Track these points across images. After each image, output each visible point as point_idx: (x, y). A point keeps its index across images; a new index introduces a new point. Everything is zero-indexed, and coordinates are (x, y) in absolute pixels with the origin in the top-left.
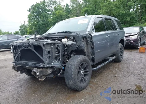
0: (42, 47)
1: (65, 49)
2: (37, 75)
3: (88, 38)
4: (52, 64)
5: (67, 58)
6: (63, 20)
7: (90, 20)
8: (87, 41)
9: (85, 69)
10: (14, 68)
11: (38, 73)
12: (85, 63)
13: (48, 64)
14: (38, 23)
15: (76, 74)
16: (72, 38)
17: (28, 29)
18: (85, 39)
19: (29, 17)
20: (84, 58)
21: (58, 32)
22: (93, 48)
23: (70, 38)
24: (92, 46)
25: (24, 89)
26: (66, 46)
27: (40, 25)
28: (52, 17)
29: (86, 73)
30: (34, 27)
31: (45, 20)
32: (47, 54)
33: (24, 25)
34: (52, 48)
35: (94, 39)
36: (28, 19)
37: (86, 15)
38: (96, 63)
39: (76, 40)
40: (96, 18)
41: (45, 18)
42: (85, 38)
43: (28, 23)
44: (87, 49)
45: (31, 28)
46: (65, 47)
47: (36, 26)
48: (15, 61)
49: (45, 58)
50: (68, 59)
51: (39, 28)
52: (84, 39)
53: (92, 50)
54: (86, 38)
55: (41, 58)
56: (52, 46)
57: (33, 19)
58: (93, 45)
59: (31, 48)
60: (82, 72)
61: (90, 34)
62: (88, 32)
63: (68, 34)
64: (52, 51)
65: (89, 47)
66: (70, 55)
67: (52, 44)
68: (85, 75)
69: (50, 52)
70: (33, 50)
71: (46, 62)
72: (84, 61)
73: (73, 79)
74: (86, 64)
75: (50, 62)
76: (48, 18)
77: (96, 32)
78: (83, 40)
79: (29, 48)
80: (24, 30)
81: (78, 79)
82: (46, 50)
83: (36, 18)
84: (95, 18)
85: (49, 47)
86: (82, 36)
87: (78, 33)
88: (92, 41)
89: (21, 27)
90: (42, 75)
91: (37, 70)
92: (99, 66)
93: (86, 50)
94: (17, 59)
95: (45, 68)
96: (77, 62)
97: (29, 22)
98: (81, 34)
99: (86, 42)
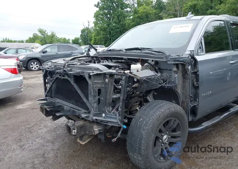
0: (88, 79)
1: (134, 86)
2: (73, 134)
3: (189, 66)
4: (104, 115)
5: (137, 102)
6: (150, 22)
7: (197, 26)
8: (185, 72)
9: (174, 131)
10: (42, 109)
11: (76, 131)
12: (173, 119)
13: (95, 115)
14: (108, 25)
15: (151, 143)
16: (153, 63)
17: (93, 35)
18: (180, 67)
19: (96, 16)
20: (173, 110)
21: (127, 48)
22: (196, 88)
23: (149, 62)
24: (195, 83)
25: (57, 148)
26: (135, 80)
27: (112, 30)
28: (131, 17)
29: (173, 140)
30: (102, 33)
31: (120, 22)
32: (95, 96)
33: (87, 29)
34: (106, 84)
35: (200, 68)
36: (94, 20)
37: (190, 15)
38: (199, 116)
39: (161, 68)
40: (210, 22)
41: (121, 17)
42: (181, 65)
43: (93, 25)
44: (184, 87)
45: (98, 34)
46: (134, 83)
47: (105, 30)
48: (46, 96)
49: (92, 102)
50: (141, 105)
51: (110, 34)
52: (177, 67)
53: (193, 90)
54: (183, 65)
55: (85, 100)
56: (107, 80)
57: (102, 19)
58: (197, 81)
59: (69, 79)
60: (165, 137)
61: (193, 57)
62: (189, 52)
63: (146, 53)
64: (106, 88)
65: (188, 84)
66: (146, 96)
67: (108, 76)
68: (171, 144)
69: (103, 91)
70: (72, 82)
71: (93, 111)
72: (172, 114)
73: (143, 152)
74: (177, 121)
75: (100, 111)
76: (124, 18)
77: (207, 52)
78: (175, 69)
79: (66, 77)
80: (88, 36)
81: (154, 153)
82: (93, 88)
83: (107, 17)
84: (208, 22)
85: (100, 81)
86: (175, 60)
87: (167, 54)
88: (196, 72)
89: (83, 31)
90: (82, 133)
91: (74, 125)
92: (205, 124)
93: (179, 91)
94: (49, 94)
95: (89, 121)
96: (155, 117)
97: (96, 24)
98: (174, 56)
99: (183, 72)
